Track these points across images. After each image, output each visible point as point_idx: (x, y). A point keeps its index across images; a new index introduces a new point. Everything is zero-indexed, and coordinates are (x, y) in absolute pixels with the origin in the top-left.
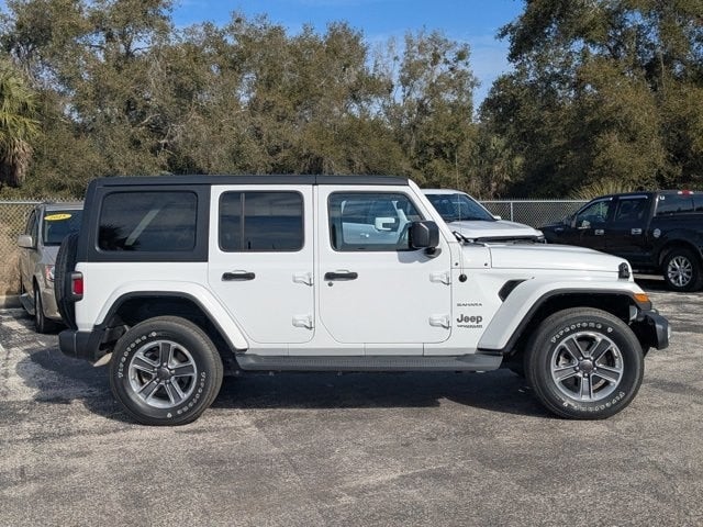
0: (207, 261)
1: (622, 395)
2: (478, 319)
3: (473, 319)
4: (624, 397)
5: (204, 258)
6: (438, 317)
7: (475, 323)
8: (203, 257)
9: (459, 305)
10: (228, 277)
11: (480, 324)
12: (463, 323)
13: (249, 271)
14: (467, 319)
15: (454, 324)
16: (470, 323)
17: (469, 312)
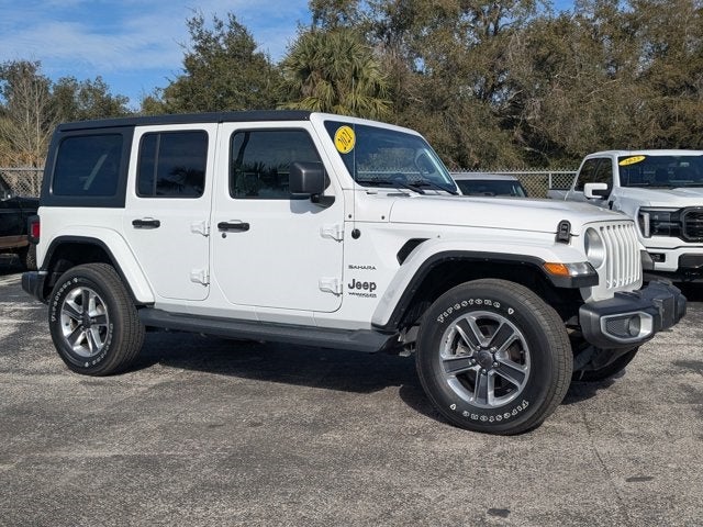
0: (124, 206)
1: (525, 404)
2: (371, 286)
3: (366, 286)
4: (528, 408)
5: (121, 204)
6: (327, 281)
7: (368, 291)
8: (119, 202)
9: (351, 267)
10: (138, 224)
11: (374, 292)
12: (355, 290)
13: (155, 219)
14: (359, 285)
15: (347, 290)
16: (362, 291)
17: (362, 277)
